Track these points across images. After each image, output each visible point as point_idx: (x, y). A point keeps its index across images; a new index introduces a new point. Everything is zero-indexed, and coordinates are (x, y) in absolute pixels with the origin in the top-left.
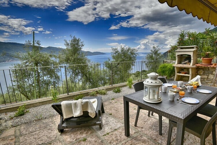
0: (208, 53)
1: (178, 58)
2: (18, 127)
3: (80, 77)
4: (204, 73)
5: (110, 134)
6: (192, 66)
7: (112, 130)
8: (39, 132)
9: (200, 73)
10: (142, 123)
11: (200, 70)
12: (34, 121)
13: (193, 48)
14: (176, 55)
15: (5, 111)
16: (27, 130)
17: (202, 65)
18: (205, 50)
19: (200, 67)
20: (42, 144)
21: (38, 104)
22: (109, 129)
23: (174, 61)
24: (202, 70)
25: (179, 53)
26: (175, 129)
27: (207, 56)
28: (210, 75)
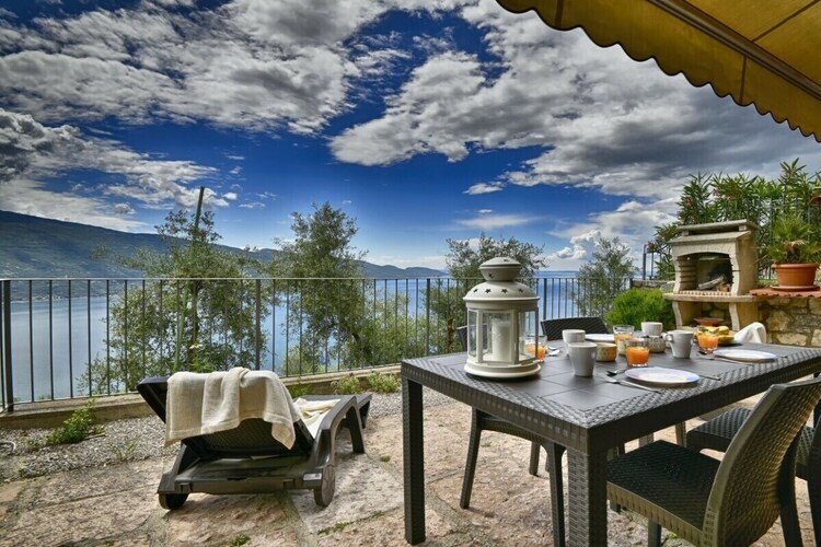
0: (793, 243)
1: (684, 269)
2: (42, 478)
3: (332, 341)
4: (790, 325)
5: (346, 529)
6: (738, 294)
7: (364, 516)
8: (98, 502)
9: (775, 324)
10: (498, 496)
11: (775, 313)
12: (102, 464)
13: (735, 229)
14: (674, 259)
15: (26, 422)
16: (62, 491)
17: (776, 293)
18: (783, 235)
19: (772, 302)
20: (84, 540)
21: (141, 408)
22: (351, 511)
23: (669, 282)
24: (782, 313)
25: (685, 247)
26: (631, 529)
27: (794, 255)
28: (816, 331)
